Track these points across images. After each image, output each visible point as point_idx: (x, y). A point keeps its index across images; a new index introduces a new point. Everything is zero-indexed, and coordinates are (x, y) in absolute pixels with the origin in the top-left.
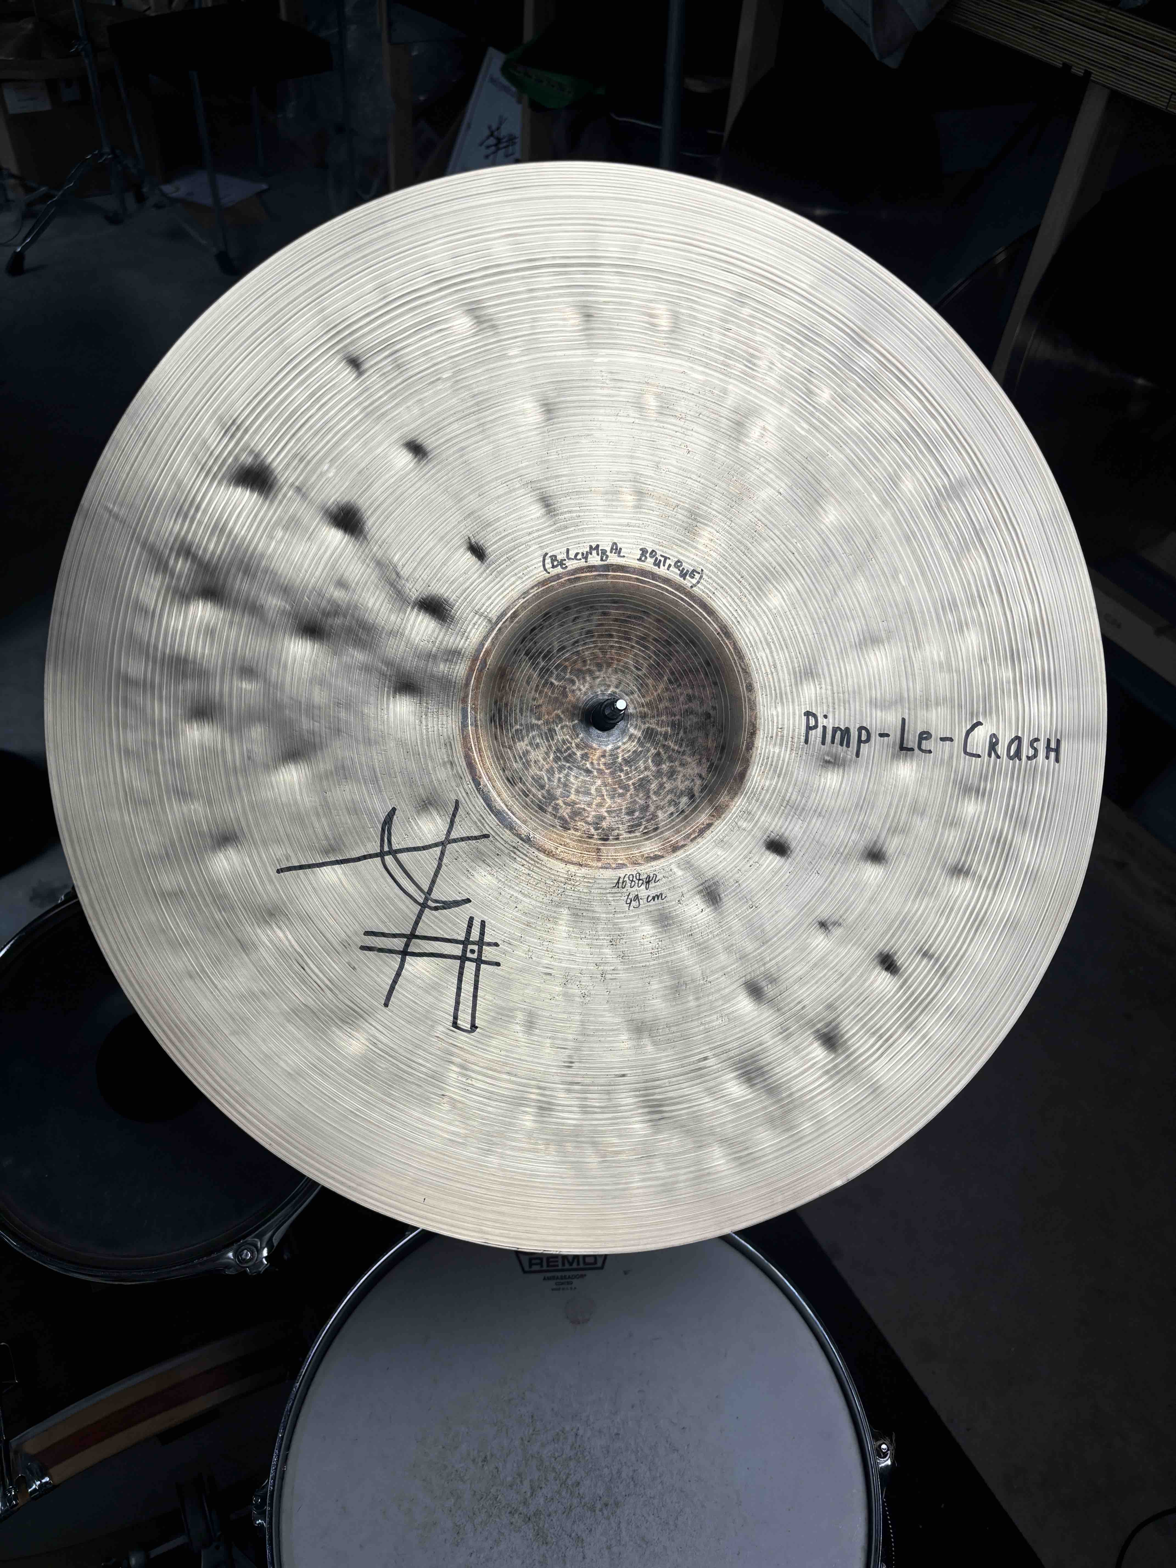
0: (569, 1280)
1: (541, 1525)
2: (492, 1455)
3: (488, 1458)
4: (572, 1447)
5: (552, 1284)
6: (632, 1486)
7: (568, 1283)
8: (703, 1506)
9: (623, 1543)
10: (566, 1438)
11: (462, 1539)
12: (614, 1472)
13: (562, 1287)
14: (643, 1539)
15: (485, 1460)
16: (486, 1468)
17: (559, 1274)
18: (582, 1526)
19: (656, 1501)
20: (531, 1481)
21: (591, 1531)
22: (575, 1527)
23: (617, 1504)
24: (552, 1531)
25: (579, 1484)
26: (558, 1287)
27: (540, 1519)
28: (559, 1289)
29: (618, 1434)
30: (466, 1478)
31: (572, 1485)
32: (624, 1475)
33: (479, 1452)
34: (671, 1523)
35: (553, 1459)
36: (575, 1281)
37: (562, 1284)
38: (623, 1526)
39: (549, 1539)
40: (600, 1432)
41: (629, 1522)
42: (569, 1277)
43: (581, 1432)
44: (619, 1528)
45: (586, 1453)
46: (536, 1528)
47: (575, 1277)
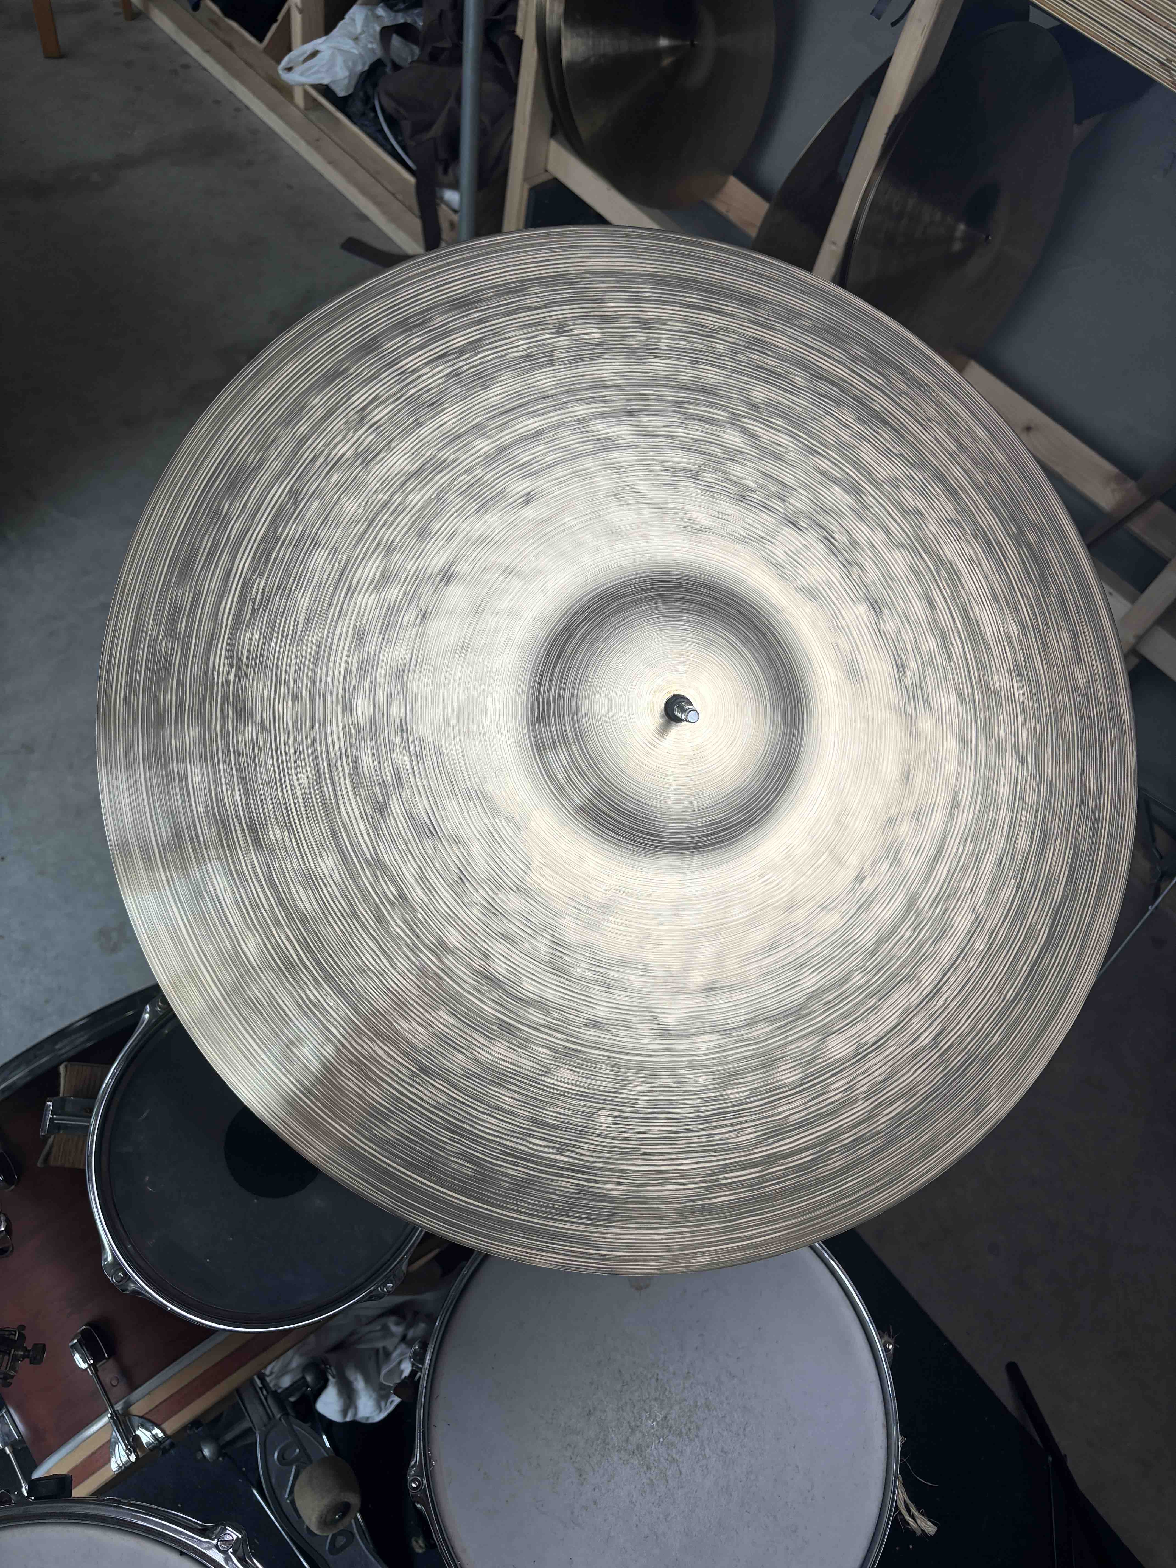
1: (643, 1454)
2: (595, 1409)
3: (592, 1411)
4: (656, 1389)
6: (706, 1411)
8: (763, 1416)
9: (707, 1456)
10: (649, 1384)
11: (584, 1479)
12: (692, 1403)
14: (722, 1451)
15: (589, 1413)
16: (592, 1419)
18: (674, 1450)
19: (727, 1420)
20: (629, 1422)
21: (682, 1452)
22: (669, 1451)
23: (698, 1428)
24: (652, 1458)
25: (666, 1417)
27: (642, 1451)
29: (688, 1373)
30: (578, 1430)
31: (662, 1420)
32: (699, 1404)
33: (583, 1408)
34: (741, 1433)
35: (642, 1402)
38: (706, 1442)
39: (652, 1465)
40: (674, 1373)
41: (709, 1439)
43: (660, 1377)
44: (702, 1445)
45: (667, 1393)
46: (640, 1458)
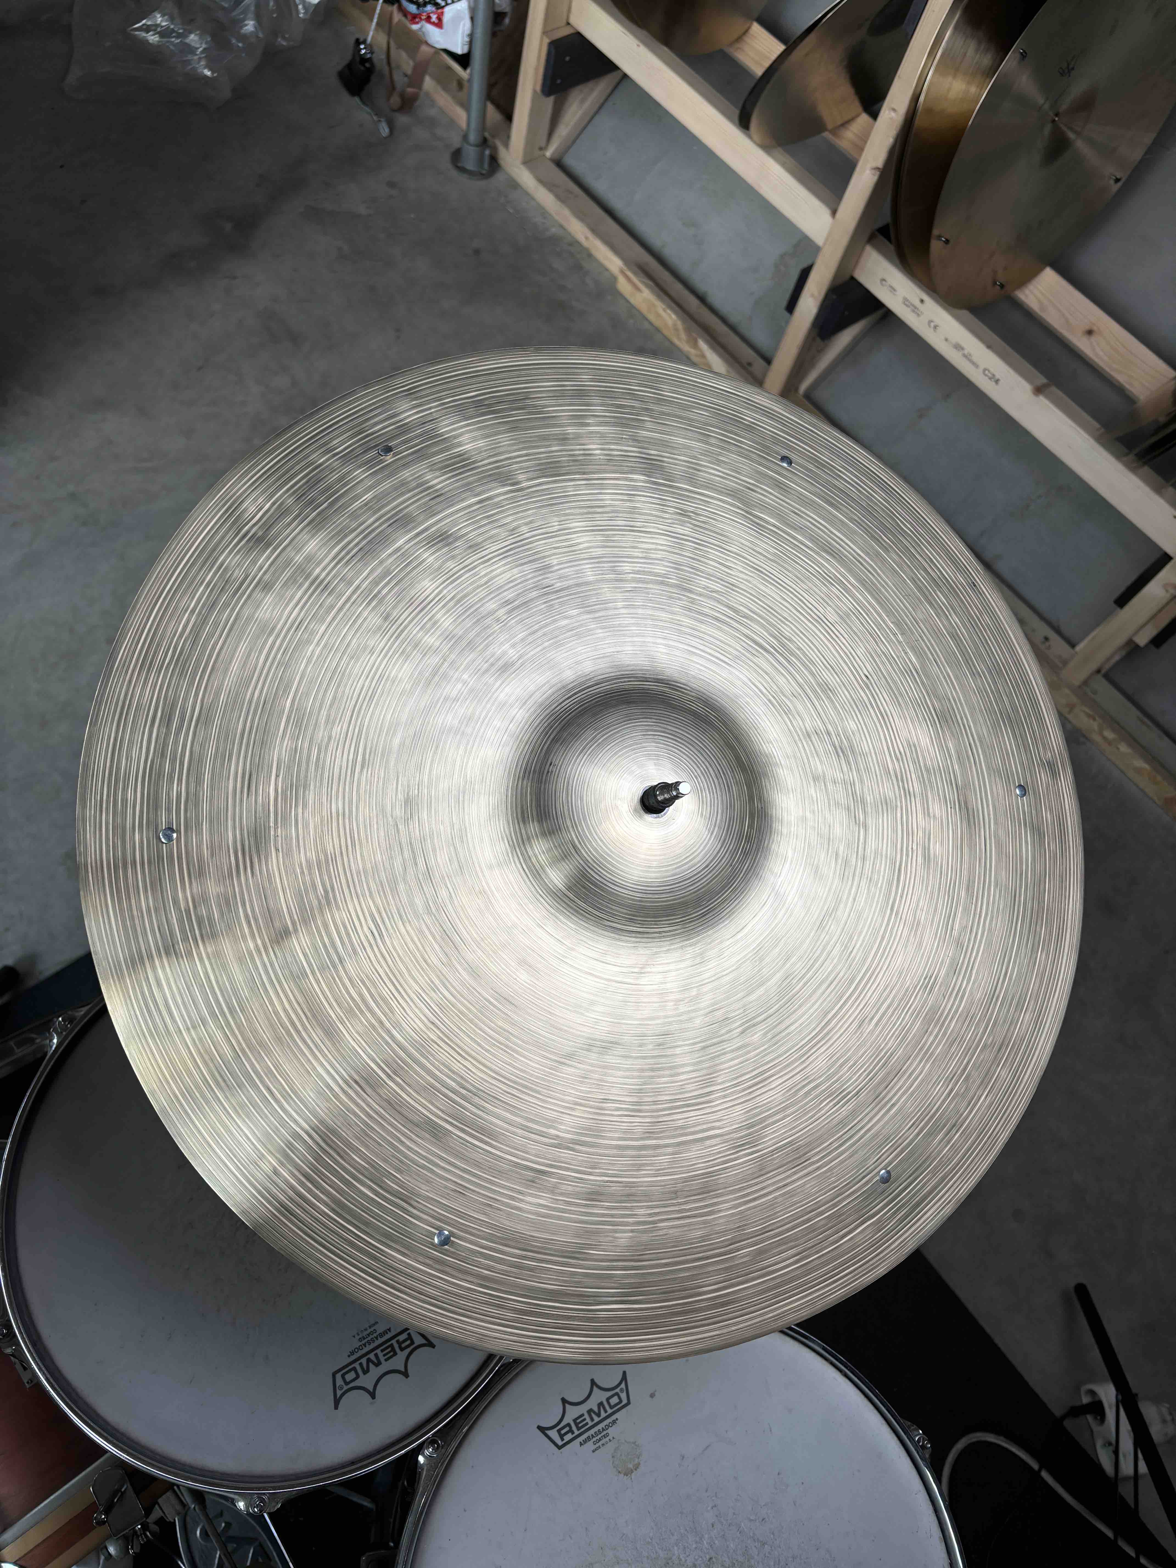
0: (605, 1432)
5: (590, 1445)
7: (605, 1436)
13: (600, 1443)
17: (592, 1432)
26: (597, 1445)
28: (599, 1447)
36: (610, 1431)
37: (600, 1440)
42: (603, 1430)
47: (608, 1426)
